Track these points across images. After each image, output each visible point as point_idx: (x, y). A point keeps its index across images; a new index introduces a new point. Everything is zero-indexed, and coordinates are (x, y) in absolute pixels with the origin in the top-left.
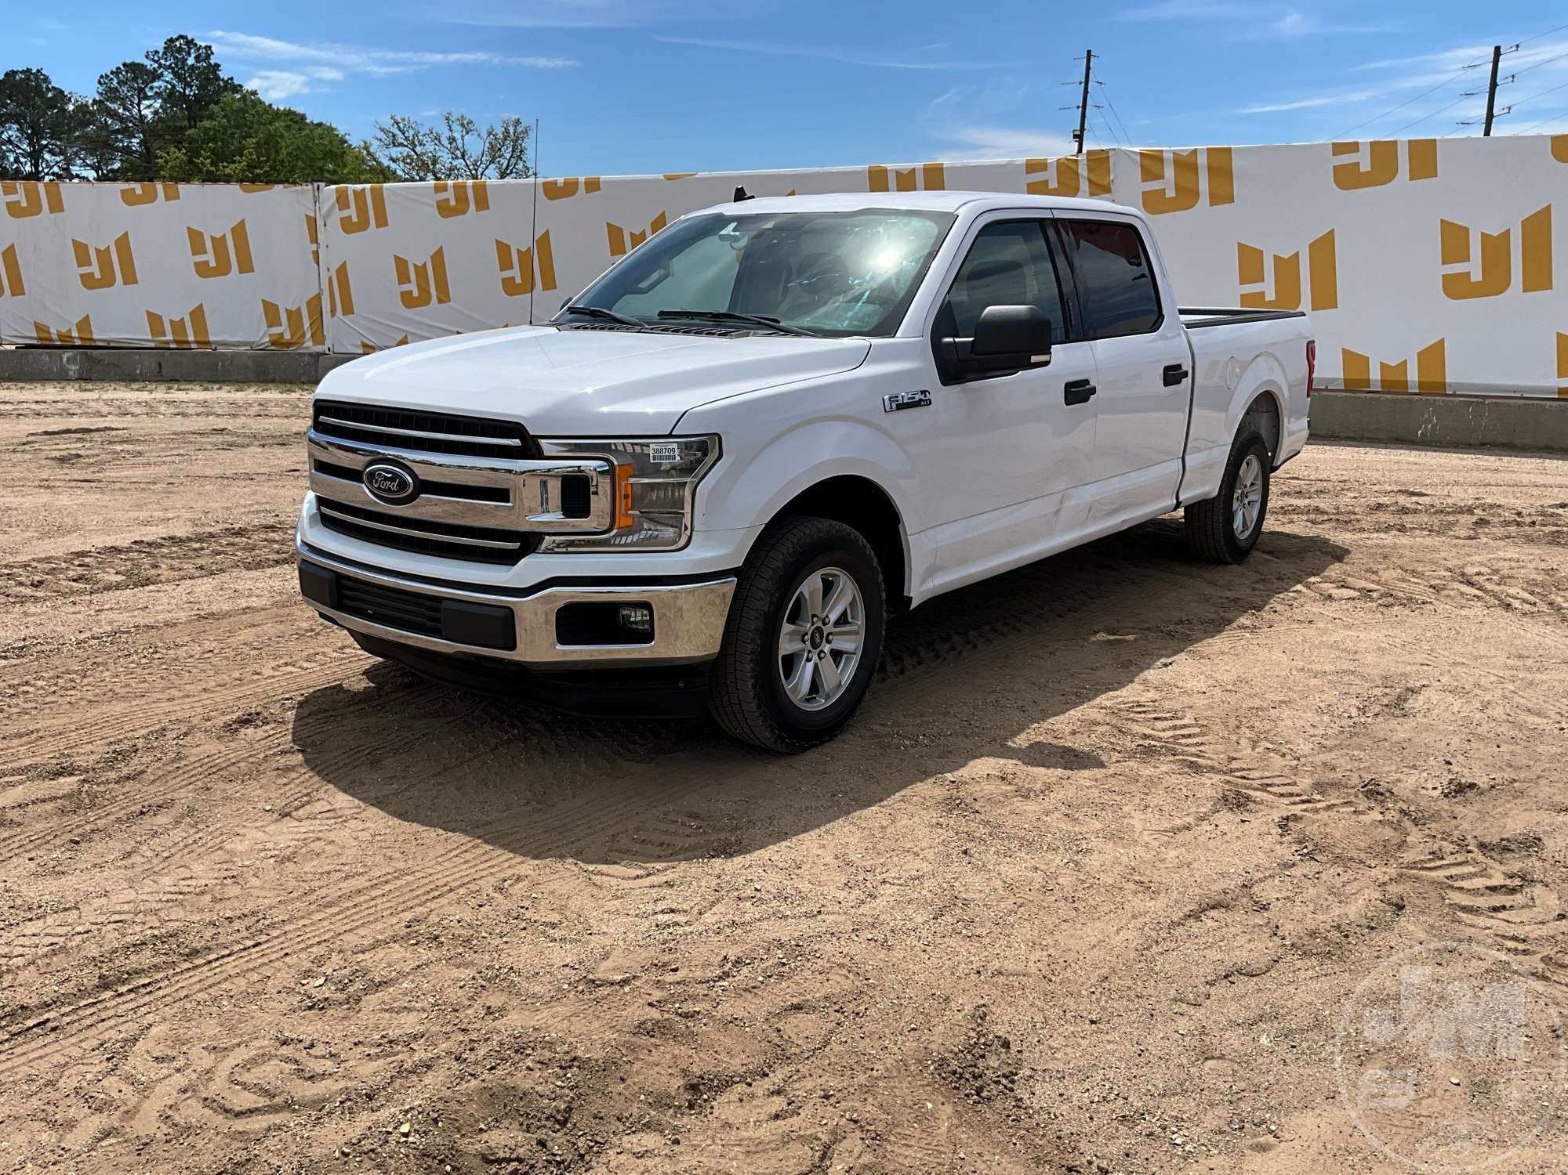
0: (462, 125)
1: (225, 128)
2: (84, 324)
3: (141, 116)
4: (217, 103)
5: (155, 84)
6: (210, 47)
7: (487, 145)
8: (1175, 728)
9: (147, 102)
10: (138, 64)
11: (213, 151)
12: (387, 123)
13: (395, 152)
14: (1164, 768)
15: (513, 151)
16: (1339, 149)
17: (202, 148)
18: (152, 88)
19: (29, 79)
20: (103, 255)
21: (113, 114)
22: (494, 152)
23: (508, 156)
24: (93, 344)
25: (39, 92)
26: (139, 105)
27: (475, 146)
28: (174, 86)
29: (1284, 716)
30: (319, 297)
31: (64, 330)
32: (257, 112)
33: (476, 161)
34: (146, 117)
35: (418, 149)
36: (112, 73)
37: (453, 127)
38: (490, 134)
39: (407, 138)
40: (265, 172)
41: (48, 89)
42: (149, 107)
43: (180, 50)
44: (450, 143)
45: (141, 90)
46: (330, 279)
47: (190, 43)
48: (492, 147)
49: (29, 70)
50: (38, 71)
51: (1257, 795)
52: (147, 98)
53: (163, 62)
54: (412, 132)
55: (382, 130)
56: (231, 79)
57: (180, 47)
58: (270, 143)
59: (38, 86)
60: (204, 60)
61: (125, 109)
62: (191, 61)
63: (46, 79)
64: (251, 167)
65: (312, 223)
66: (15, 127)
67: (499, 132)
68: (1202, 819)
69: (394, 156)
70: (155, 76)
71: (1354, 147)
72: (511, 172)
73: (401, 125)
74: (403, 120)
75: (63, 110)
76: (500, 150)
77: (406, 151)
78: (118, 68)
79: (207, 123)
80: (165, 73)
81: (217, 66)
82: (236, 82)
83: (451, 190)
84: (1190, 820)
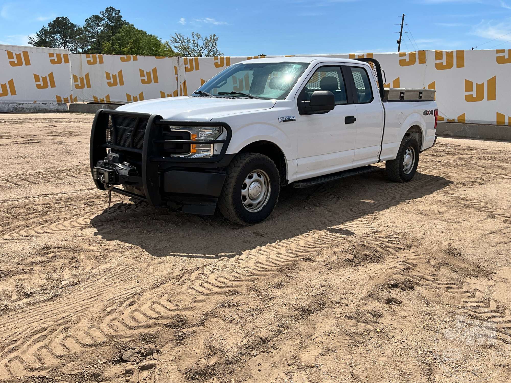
0: (197, 36)
1: (123, 36)
2: (108, 97)
3: (97, 32)
4: (121, 28)
5: (102, 22)
6: (119, 10)
7: (205, 42)
8: (472, 203)
9: (99, 28)
10: (97, 16)
11: (119, 43)
12: (174, 36)
13: (176, 45)
14: (472, 210)
15: (213, 45)
16: (498, 51)
17: (116, 43)
18: (101, 23)
19: (63, 20)
20: (114, 76)
21: (89, 31)
22: (207, 45)
23: (211, 46)
24: (110, 103)
25: (66, 24)
26: (97, 28)
27: (201, 43)
28: (108, 23)
29: (499, 202)
30: (177, 90)
31: (102, 98)
32: (134, 31)
33: (201, 48)
34: (99, 32)
35: (183, 44)
36: (89, 18)
37: (194, 37)
38: (206, 39)
39: (180, 40)
40: (135, 50)
41: (69, 23)
42: (100, 29)
43: (110, 11)
44: (193, 42)
45: (98, 24)
46: (181, 85)
47: (113, 9)
48: (206, 43)
49: (63, 17)
50: (66, 17)
51: (497, 216)
52: (100, 26)
53: (105, 15)
54: (181, 38)
55: (173, 37)
56: (125, 20)
57: (110, 10)
58: (137, 41)
59: (66, 22)
60: (117, 15)
61: (93, 30)
62: (113, 15)
63: (68, 20)
64: (131, 48)
65: (176, 69)
66: (59, 35)
67: (209, 38)
68: (485, 219)
69: (176, 46)
70: (102, 19)
71: (503, 51)
72: (212, 51)
73: (178, 36)
74: (179, 34)
75: (73, 30)
76: (209, 44)
77: (180, 44)
78: (91, 17)
79: (118, 35)
80: (106, 19)
81: (121, 16)
82: (126, 22)
83: (219, 60)
84: (482, 219)
